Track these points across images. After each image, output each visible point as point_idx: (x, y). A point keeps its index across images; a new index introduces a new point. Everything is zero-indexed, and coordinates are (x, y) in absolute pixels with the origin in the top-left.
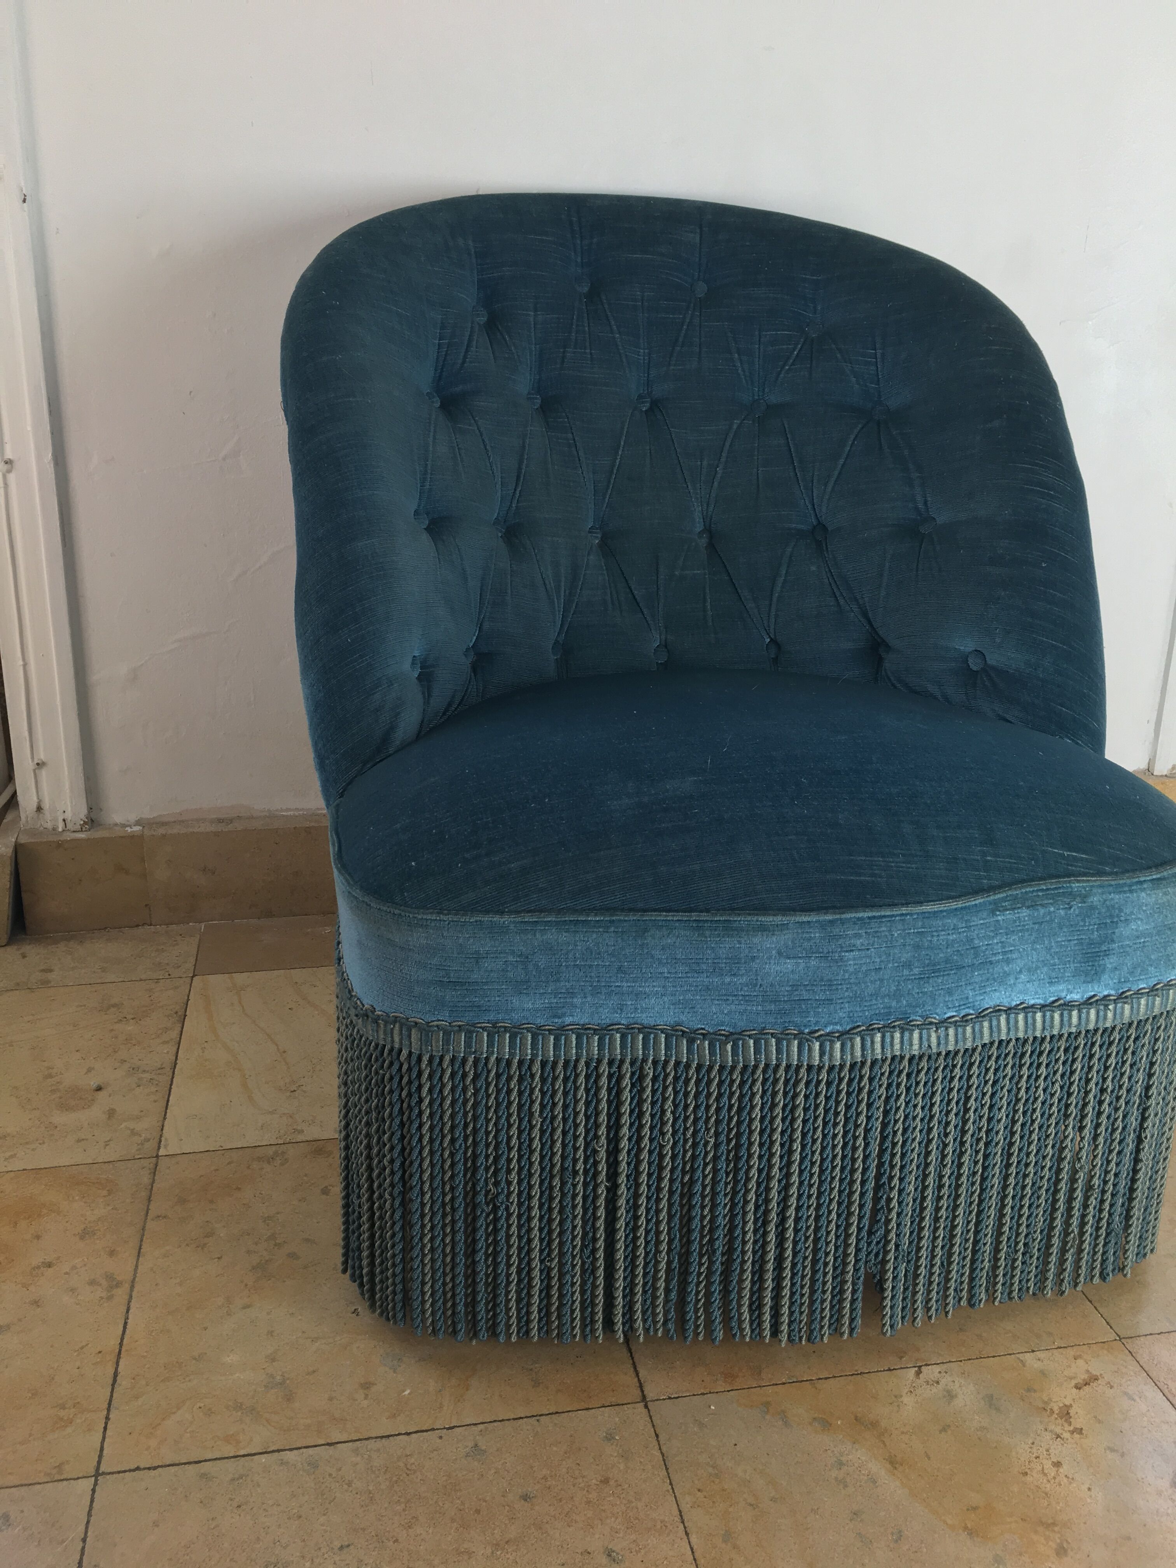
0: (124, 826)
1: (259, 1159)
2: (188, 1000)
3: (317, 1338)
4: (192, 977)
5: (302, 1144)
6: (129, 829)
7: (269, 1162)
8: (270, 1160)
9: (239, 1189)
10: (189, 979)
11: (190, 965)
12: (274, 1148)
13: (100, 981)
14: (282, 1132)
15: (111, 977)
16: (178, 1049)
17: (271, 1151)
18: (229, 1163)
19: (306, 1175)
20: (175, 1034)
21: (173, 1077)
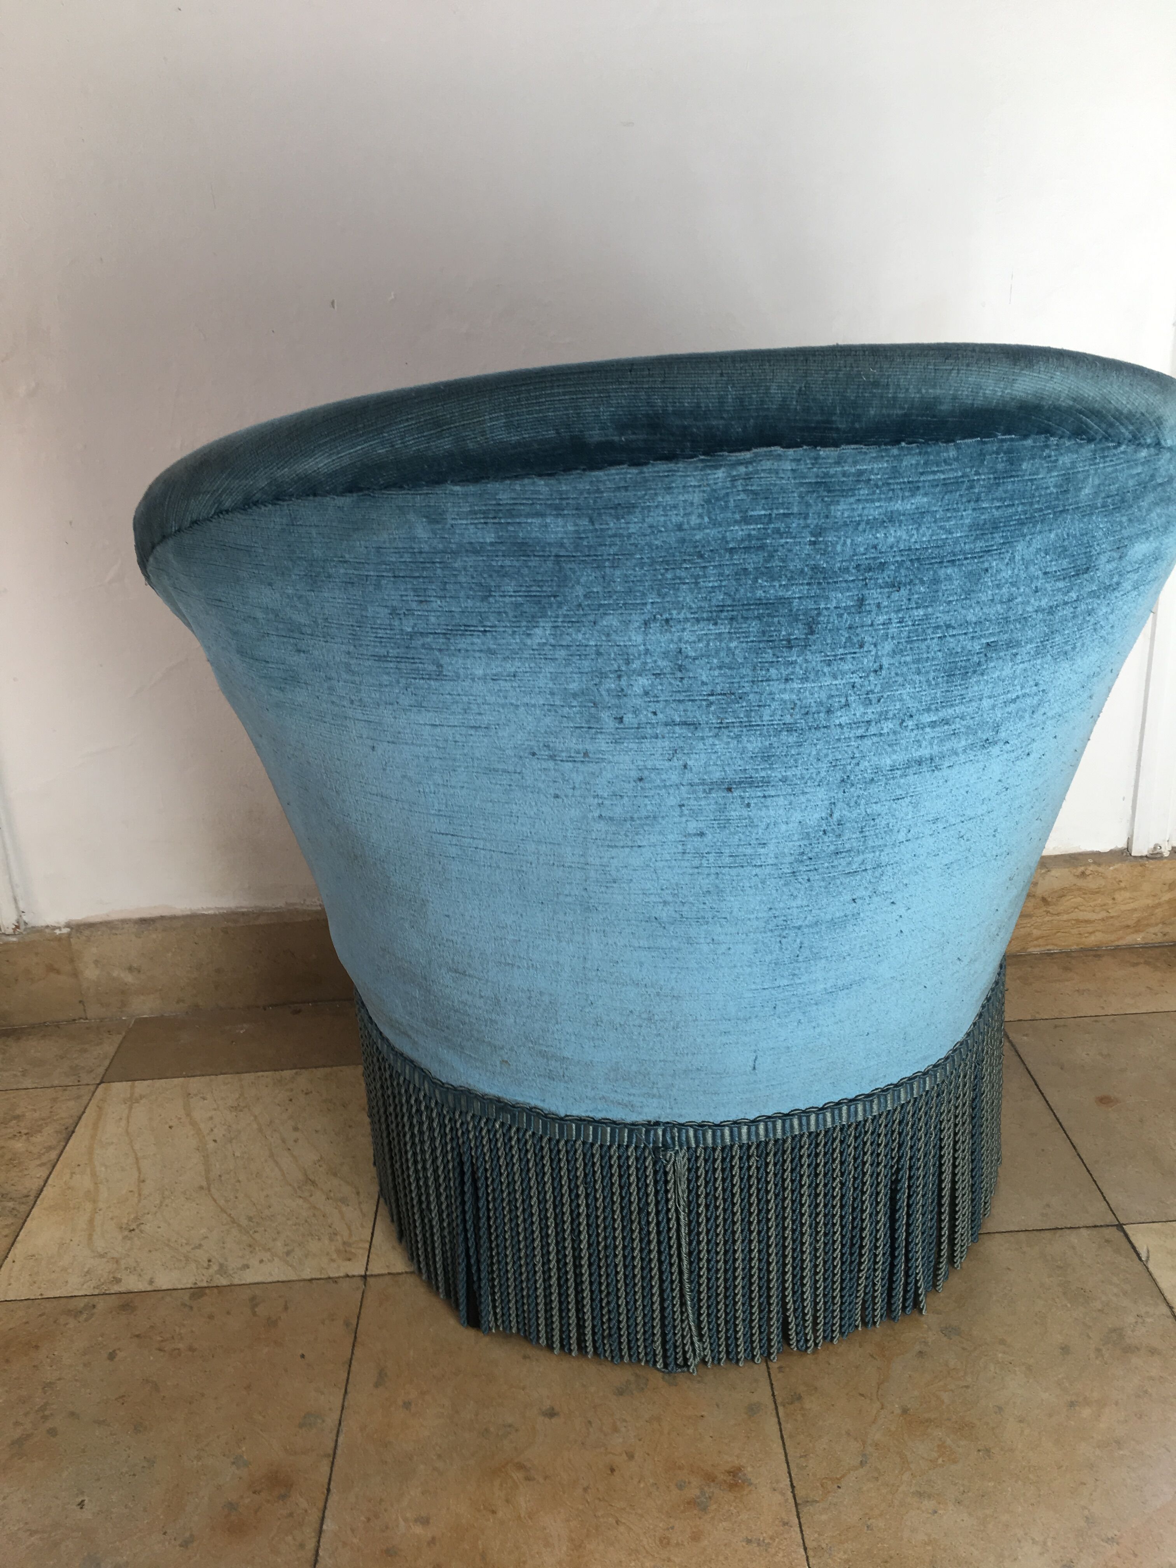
0: (55, 928)
1: (69, 1312)
2: (84, 1112)
3: (36, 1532)
4: (99, 1084)
5: (113, 1296)
6: (58, 932)
7: (75, 1317)
8: (77, 1313)
9: (37, 1347)
10: (95, 1086)
11: (101, 1070)
12: (86, 1300)
13: (15, 1087)
14: (102, 1280)
15: (28, 1083)
16: (51, 1173)
17: (82, 1303)
18: (41, 1315)
19: (102, 1335)
20: (53, 1155)
21: (33, 1208)
